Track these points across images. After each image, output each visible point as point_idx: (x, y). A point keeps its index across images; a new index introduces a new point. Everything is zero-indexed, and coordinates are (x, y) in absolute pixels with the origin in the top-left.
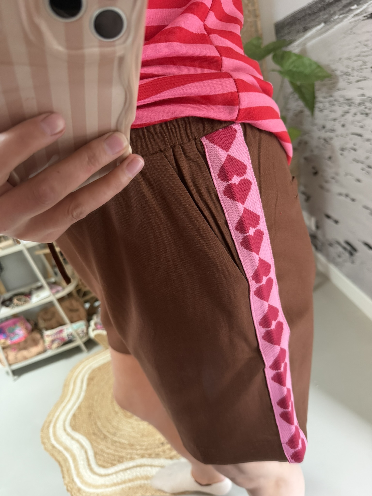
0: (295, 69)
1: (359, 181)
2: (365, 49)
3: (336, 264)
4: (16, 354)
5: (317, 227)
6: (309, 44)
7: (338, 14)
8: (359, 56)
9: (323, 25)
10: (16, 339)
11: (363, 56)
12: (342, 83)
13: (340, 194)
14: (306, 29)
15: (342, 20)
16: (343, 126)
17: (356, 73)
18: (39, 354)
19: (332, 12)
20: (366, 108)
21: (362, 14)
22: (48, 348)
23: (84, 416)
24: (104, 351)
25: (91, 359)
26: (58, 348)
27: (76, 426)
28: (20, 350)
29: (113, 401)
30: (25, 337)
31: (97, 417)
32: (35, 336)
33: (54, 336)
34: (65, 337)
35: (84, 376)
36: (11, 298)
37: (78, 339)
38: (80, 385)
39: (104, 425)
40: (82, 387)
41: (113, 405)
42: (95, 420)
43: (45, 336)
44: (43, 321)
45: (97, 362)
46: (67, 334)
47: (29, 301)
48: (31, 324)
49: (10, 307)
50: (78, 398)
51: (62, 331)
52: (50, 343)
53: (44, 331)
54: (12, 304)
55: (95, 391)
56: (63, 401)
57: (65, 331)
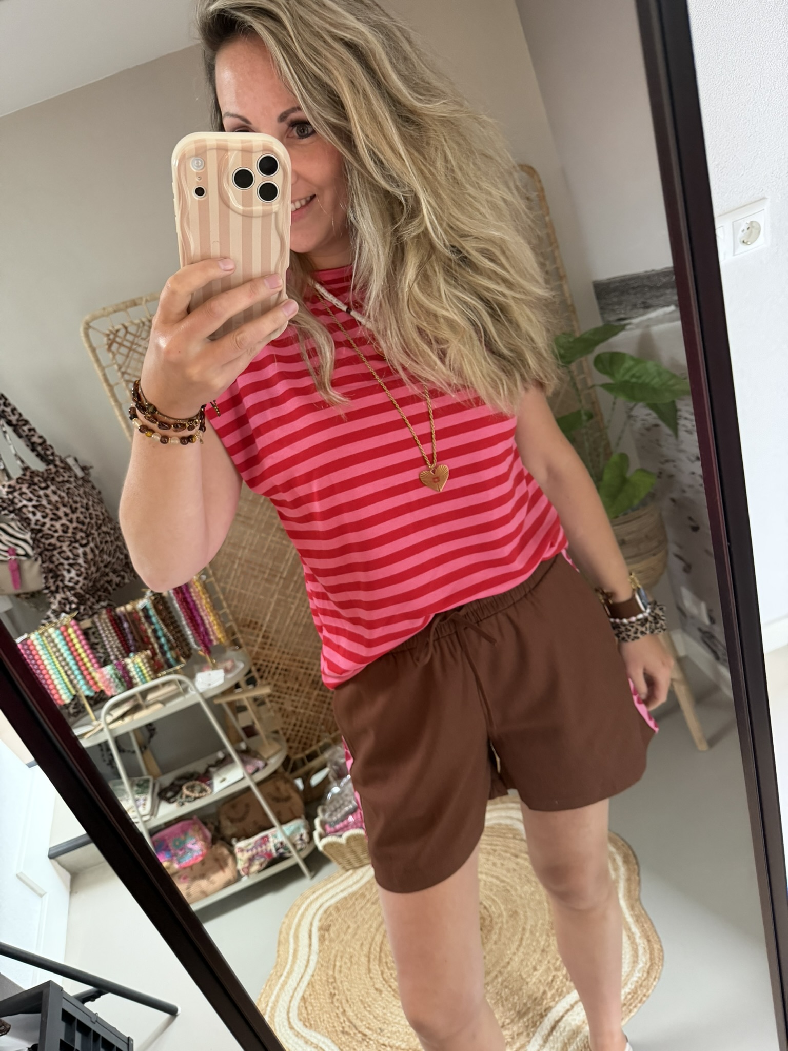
0: (634, 380)
4: (188, 887)
6: (656, 329)
9: (672, 308)
10: (188, 860)
14: (647, 307)
18: (228, 884)
22: (242, 873)
23: (321, 1000)
24: (341, 875)
25: (321, 891)
26: (259, 871)
27: (309, 1019)
28: (195, 878)
29: (369, 970)
30: (202, 855)
31: (344, 1001)
32: (219, 851)
33: (252, 850)
34: (271, 850)
35: (311, 924)
36: (173, 784)
37: (294, 853)
38: (306, 941)
39: (359, 1015)
40: (310, 945)
41: (371, 978)
42: (342, 1008)
43: (236, 850)
44: (229, 824)
45: (332, 897)
46: (275, 846)
47: (209, 792)
48: (210, 830)
49: (173, 802)
50: (306, 966)
51: (265, 840)
52: (247, 865)
53: (234, 841)
54: (178, 797)
55: (334, 952)
56: (281, 975)
57: (271, 839)
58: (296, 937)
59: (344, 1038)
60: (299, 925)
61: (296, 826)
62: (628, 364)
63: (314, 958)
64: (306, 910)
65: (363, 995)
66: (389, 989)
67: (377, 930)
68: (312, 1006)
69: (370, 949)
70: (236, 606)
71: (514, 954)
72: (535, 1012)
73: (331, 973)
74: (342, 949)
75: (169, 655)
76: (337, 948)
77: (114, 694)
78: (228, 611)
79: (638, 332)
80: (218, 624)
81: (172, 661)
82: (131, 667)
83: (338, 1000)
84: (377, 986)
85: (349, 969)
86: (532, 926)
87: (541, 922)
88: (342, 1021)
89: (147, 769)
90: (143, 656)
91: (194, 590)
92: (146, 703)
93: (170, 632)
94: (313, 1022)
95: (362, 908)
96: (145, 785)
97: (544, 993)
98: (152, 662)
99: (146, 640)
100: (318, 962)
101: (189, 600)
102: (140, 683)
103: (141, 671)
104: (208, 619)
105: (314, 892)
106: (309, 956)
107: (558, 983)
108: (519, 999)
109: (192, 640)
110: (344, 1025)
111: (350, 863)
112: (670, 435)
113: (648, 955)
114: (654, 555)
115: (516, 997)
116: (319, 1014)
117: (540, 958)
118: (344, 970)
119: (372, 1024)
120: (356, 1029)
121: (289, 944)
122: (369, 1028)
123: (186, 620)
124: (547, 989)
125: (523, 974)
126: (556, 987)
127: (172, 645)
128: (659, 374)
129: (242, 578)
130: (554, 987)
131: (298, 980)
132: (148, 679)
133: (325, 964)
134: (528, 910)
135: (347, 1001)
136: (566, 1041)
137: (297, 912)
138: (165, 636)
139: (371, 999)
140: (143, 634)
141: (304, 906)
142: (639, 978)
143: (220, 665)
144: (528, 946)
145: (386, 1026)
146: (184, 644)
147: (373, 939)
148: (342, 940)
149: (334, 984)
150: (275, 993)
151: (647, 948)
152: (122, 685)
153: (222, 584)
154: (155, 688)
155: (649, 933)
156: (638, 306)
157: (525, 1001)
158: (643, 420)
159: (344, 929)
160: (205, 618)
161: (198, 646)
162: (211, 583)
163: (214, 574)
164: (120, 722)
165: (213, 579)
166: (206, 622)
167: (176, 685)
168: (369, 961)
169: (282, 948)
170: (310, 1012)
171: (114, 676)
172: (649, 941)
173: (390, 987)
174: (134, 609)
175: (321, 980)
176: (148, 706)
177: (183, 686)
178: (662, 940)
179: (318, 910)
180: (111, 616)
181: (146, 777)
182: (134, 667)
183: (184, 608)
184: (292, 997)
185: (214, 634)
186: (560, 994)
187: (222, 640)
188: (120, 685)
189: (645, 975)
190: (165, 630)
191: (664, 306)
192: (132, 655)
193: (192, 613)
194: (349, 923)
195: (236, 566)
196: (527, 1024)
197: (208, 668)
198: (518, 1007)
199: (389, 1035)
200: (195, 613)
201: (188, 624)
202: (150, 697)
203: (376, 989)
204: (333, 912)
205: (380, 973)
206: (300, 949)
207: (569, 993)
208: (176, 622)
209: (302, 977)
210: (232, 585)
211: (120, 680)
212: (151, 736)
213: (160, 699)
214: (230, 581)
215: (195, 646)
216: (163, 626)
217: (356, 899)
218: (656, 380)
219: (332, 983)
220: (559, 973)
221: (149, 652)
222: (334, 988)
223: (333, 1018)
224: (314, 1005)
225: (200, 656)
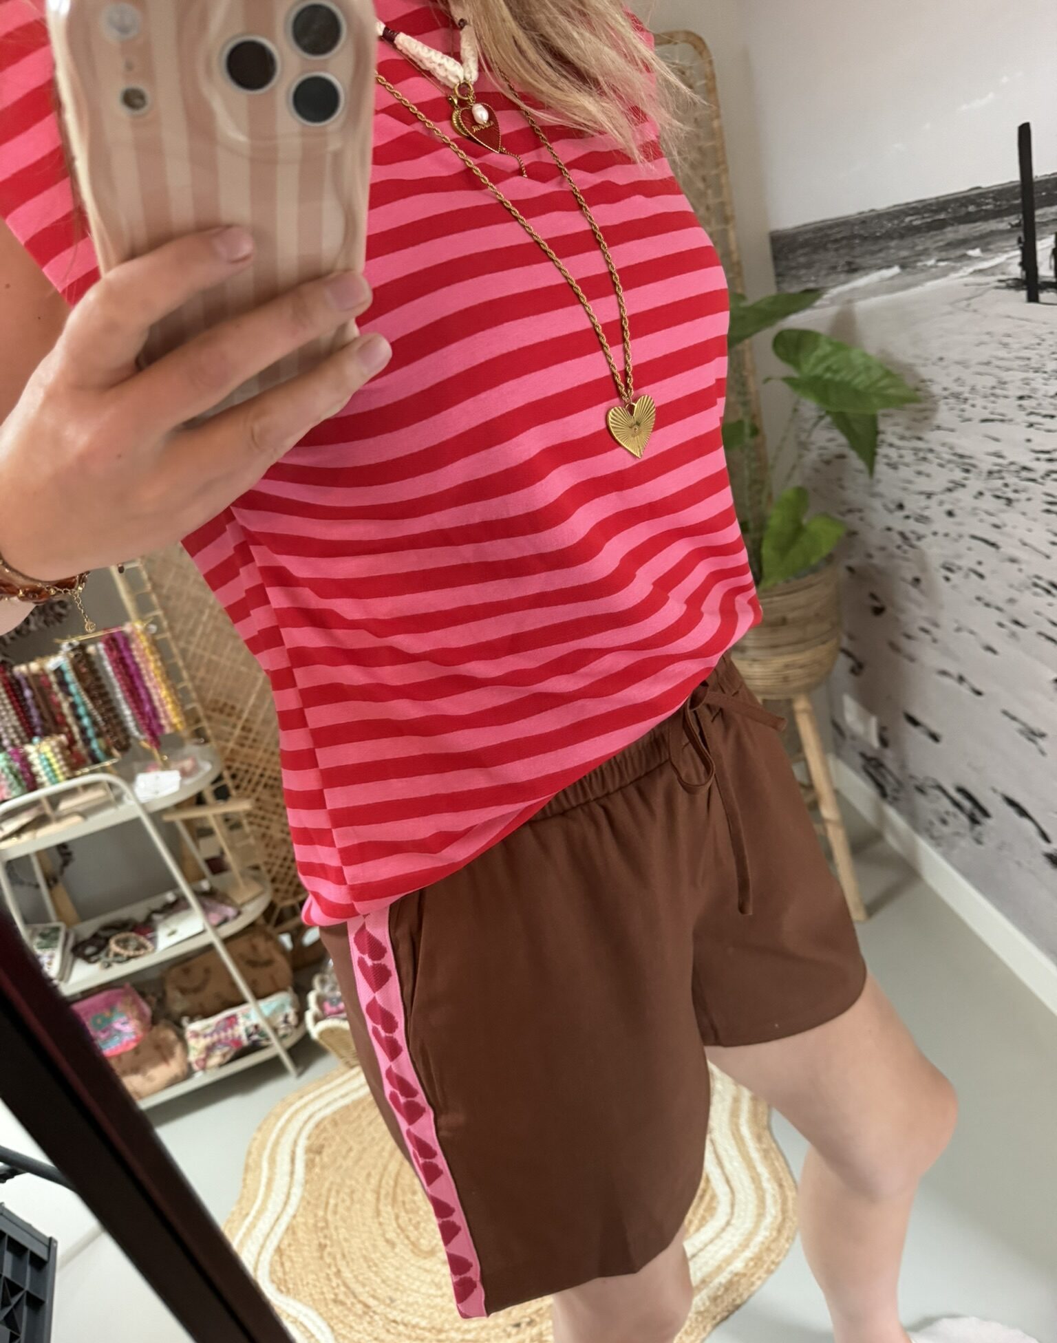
0: (828, 375)
1: (990, 649)
2: (1002, 353)
3: (936, 840)
5: (884, 742)
6: (861, 306)
7: (937, 258)
8: (988, 363)
9: (896, 270)
10: (114, 1046)
11: (998, 367)
12: (944, 415)
13: (944, 673)
14: (853, 269)
15: (945, 273)
16: (950, 514)
17: (980, 402)
18: (174, 1082)
19: (920, 248)
20: (1006, 485)
21: (993, 274)
22: (195, 1067)
23: (306, 1254)
24: (343, 1074)
25: (311, 1096)
26: (221, 1065)
27: (285, 1281)
29: (378, 1213)
30: (136, 1041)
31: (339, 1256)
32: (162, 1035)
33: (211, 1035)
34: (240, 1036)
35: (295, 1143)
36: (95, 936)
37: (274, 1040)
38: (287, 1167)
39: (361, 1278)
40: (292, 1173)
41: (380, 1224)
43: (188, 1035)
44: (178, 995)
45: (328, 1105)
46: (247, 1030)
47: (150, 950)
48: (149, 1003)
49: (95, 962)
50: (286, 1203)
51: (232, 1021)
52: (203, 1056)
53: (185, 1021)
54: (102, 955)
55: (327, 1185)
56: (247, 1215)
57: (241, 1020)
58: (272, 1161)
59: (336, 1310)
60: (277, 1143)
61: (279, 1004)
62: (825, 349)
63: (297, 1191)
64: (289, 1121)
65: (366, 1249)
66: (406, 1242)
68: (292, 1261)
69: (380, 1181)
70: (203, 680)
73: (321, 1213)
74: (338, 1180)
75: (95, 745)
76: (331, 1179)
77: (6, 797)
78: (190, 685)
79: (832, 311)
80: (173, 702)
81: (99, 754)
82: (34, 757)
83: (330, 1254)
84: (388, 1236)
85: (348, 1209)
88: (334, 1284)
89: (57, 910)
90: (53, 743)
91: (138, 645)
92: (57, 813)
93: (96, 707)
94: (291, 1286)
95: (370, 1124)
96: (53, 935)
98: (68, 753)
99: (58, 718)
100: (303, 1198)
101: (129, 661)
102: (47, 784)
103: (50, 765)
104: (158, 695)
105: (301, 1097)
106: (290, 1188)
109: (131, 724)
110: (337, 1291)
112: (861, 471)
113: (779, 1207)
114: (824, 643)
116: (300, 1274)
118: (341, 1209)
119: (379, 1291)
120: (355, 1297)
121: (261, 1169)
122: (374, 1297)
123: (123, 691)
127: (100, 729)
129: (213, 638)
131: (272, 1221)
132: (61, 777)
133: (313, 1201)
135: (344, 1256)
137: (275, 1124)
138: (89, 714)
139: (378, 1255)
140: (55, 710)
141: (285, 1117)
142: (766, 1238)
143: (173, 765)
145: (399, 1293)
146: (118, 729)
147: (385, 1168)
148: (340, 1167)
149: (326, 1232)
151: (778, 1196)
152: (19, 784)
153: (182, 644)
154: (71, 792)
155: (782, 1175)
156: (839, 269)
158: (822, 448)
159: (344, 1151)
160: (153, 691)
161: (141, 732)
162: (165, 640)
163: (171, 628)
164: (14, 840)
165: (168, 635)
166: (155, 698)
167: (105, 789)
168: (378, 1199)
169: (250, 1176)
170: (288, 1270)
171: (7, 770)
172: (781, 1186)
173: (408, 1238)
174: (42, 669)
175: (305, 1224)
176: (59, 819)
177: (116, 792)
179: (306, 1122)
180: (5, 678)
181: (55, 924)
182: (39, 757)
183: (120, 673)
184: (262, 1247)
185: (167, 717)
187: (179, 727)
188: (15, 784)
189: (775, 1234)
190: (90, 706)
191: (880, 268)
192: (36, 740)
193: (133, 682)
194: (352, 1143)
195: (205, 618)
197: (156, 767)
199: (403, 1307)
200: (138, 683)
201: (125, 698)
202: (64, 805)
203: (387, 1241)
204: (328, 1126)
205: (393, 1217)
206: (277, 1177)
208: (106, 694)
209: (278, 1219)
210: (198, 646)
211: (16, 776)
212: (66, 864)
213: (80, 809)
214: (195, 640)
215: (136, 734)
216: (86, 699)
217: (364, 1109)
218: (863, 377)
219: (322, 1229)
221: (63, 738)
222: (326, 1237)
223: (322, 1280)
224: (295, 1259)
225: (143, 749)
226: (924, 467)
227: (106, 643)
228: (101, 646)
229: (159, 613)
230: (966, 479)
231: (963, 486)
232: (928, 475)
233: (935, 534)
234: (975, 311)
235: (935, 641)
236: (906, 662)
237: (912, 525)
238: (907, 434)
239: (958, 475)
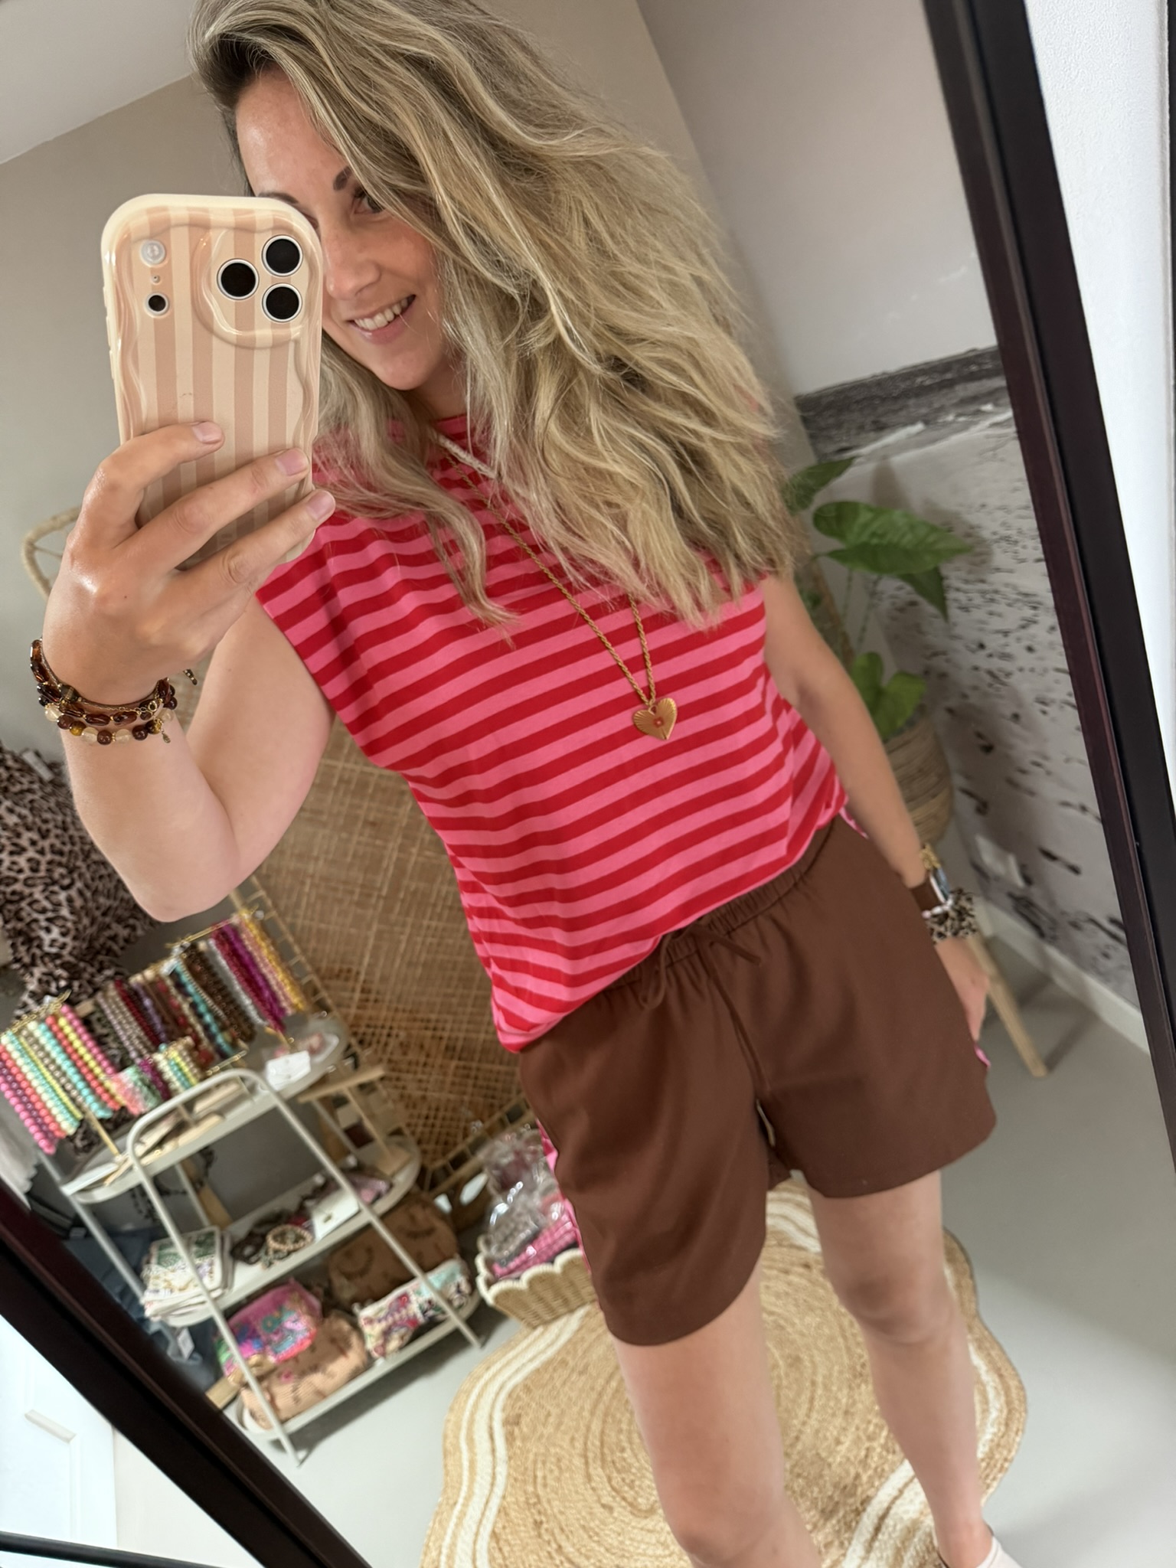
0: (875, 541)
4: (295, 1390)
5: (1028, 880)
6: (898, 460)
7: (955, 414)
9: (920, 426)
10: (288, 1347)
12: (1001, 558)
13: (1066, 804)
14: (880, 428)
15: (965, 427)
16: (1030, 649)
17: (1029, 542)
18: (355, 1374)
19: (936, 405)
22: (375, 1355)
23: (522, 1534)
24: (526, 1337)
25: (498, 1366)
26: (401, 1348)
28: (303, 1374)
29: (589, 1478)
30: (310, 1338)
31: (557, 1531)
32: (335, 1326)
33: (385, 1318)
34: (415, 1316)
35: (491, 1418)
36: (251, 1235)
37: (450, 1313)
38: (486, 1445)
39: (583, 1550)
40: (493, 1451)
41: (593, 1489)
42: (555, 1540)
43: (362, 1322)
44: (344, 1281)
45: (517, 1371)
46: (420, 1307)
47: (309, 1239)
48: (316, 1295)
49: (255, 1262)
50: (492, 1485)
51: (404, 1300)
52: (380, 1342)
53: (356, 1308)
54: (262, 1253)
55: (531, 1457)
56: (455, 1503)
57: (413, 1298)
58: (471, 1441)
60: (472, 1421)
61: (449, 1272)
62: (864, 517)
63: (502, 1470)
64: (480, 1396)
65: (584, 1518)
66: (623, 1503)
67: (592, 1413)
68: (509, 1545)
69: (585, 1444)
70: (315, 950)
71: (804, 1423)
72: (848, 1508)
73: (530, 1489)
74: (542, 1450)
75: (220, 1039)
76: (534, 1450)
77: (143, 1110)
78: (303, 959)
79: (870, 467)
80: (292, 983)
81: (226, 1047)
82: (163, 1065)
83: (547, 1530)
84: (604, 1501)
85: (558, 1480)
86: (824, 1377)
87: (836, 1368)
88: (558, 1562)
89: (208, 1214)
90: (180, 1047)
91: (248, 935)
92: (195, 1117)
93: (218, 1004)
95: (564, 1383)
96: (209, 1241)
97: (857, 1476)
98: (196, 1054)
99: (181, 1020)
100: (509, 1475)
101: (241, 952)
102: (181, 1089)
103: (180, 1070)
104: (274, 978)
105: (488, 1368)
106: (494, 1468)
107: (876, 1459)
108: (820, 1492)
109: (253, 1013)
111: (537, 1316)
112: (936, 617)
113: (1003, 1399)
114: (934, 796)
115: (816, 1490)
116: (521, 1557)
117: (844, 1425)
118: (551, 1482)
119: (605, 1561)
121: (461, 1452)
123: (240, 983)
124: (860, 1470)
125: (820, 1451)
126: (873, 1465)
127: (223, 1023)
128: (912, 527)
129: (318, 907)
130: (870, 1467)
131: (482, 1506)
132: (193, 1080)
133: (520, 1477)
134: (815, 1352)
135: (562, 1530)
136: (899, 1545)
137: (466, 1402)
138: (210, 1011)
139: (597, 1522)
140: (177, 1014)
141: (476, 1391)
142: (995, 1434)
143: (301, 1045)
144: (824, 1407)
145: (626, 1560)
146: (241, 1020)
147: (588, 1429)
148: (542, 1436)
149: (539, 1506)
150: (450, 1532)
151: (1000, 1387)
152: (154, 1093)
153: (289, 919)
154: (206, 1093)
155: (999, 1364)
156: (868, 427)
157: (830, 1493)
158: (892, 597)
159: (542, 1417)
160: (270, 977)
161: (264, 1019)
162: (272, 920)
163: (276, 906)
164: (157, 1153)
165: (273, 913)
166: (273, 982)
167: (237, 1082)
168: (587, 1463)
169: (450, 1461)
170: (506, 1554)
171: (140, 1083)
172: (1001, 1376)
173: (624, 1499)
174: (157, 975)
175: (517, 1503)
176: (197, 1122)
177: (248, 1083)
178: (1020, 1371)
179: (497, 1394)
180: (124, 991)
181: (208, 1229)
182: (169, 1064)
183: (236, 965)
184: (477, 1534)
185: (287, 998)
186: (881, 1475)
187: (301, 1006)
188: (150, 1096)
189: (1003, 1428)
190: (210, 1002)
191: (905, 425)
192: (163, 1047)
193: (248, 971)
194: (548, 1407)
195: (307, 889)
196: (837, 1528)
197: (284, 1051)
198: (820, 1504)
200: (254, 972)
201: (244, 989)
202: (200, 1107)
203: (604, 1506)
204: (522, 1394)
205: (605, 1479)
206: (478, 1458)
207: (893, 1471)
208: (224, 988)
209: (487, 1502)
210: (305, 917)
211: (149, 1087)
212: (210, 1167)
213: (215, 1108)
214: (301, 913)
215: (259, 1021)
216: (205, 996)
217: (555, 1370)
218: (909, 537)
219: (535, 1504)
220: (875, 1444)
221: (189, 1040)
222: (540, 1513)
223: (544, 1560)
224: (513, 1542)
225: (268, 1035)
226: (994, 607)
227: (217, 938)
228: (212, 942)
229: (262, 893)
230: (1036, 616)
231: (1035, 622)
232: (1000, 615)
233: (1021, 670)
234: (1002, 460)
235: (1049, 773)
236: (1028, 797)
237: (996, 664)
238: (971, 577)
239: (1028, 613)
